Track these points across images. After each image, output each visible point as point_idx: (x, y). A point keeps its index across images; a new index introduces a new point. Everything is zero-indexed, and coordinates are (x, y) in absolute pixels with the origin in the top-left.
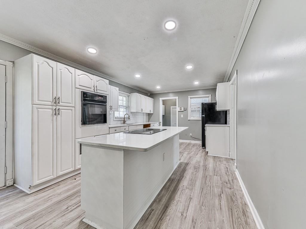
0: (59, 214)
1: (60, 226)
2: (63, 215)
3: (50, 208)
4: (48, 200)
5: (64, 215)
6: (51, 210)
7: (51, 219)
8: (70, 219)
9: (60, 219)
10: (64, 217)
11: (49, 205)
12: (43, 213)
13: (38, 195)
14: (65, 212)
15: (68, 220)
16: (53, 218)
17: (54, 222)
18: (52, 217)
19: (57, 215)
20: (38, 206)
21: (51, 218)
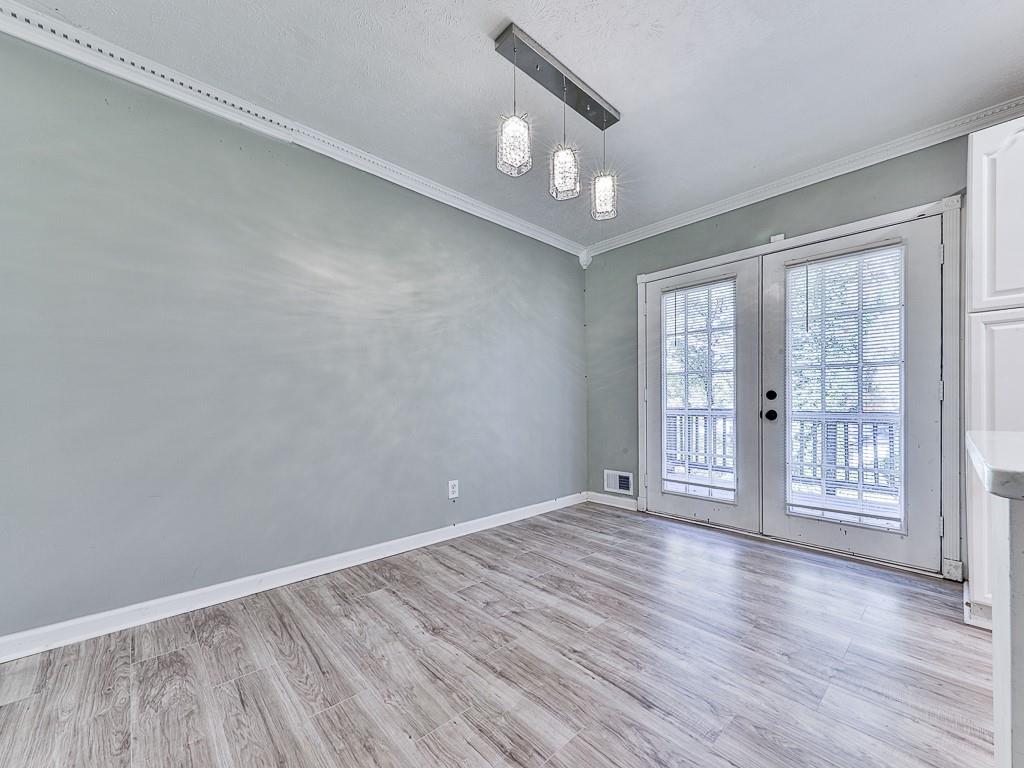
0: (953, 722)
1: (910, 742)
2: (960, 734)
3: (954, 688)
4: (981, 671)
5: (963, 739)
6: (951, 695)
7: (917, 708)
8: (955, 762)
9: (935, 734)
10: (952, 742)
11: (967, 681)
12: (924, 682)
13: (979, 641)
14: (980, 738)
15: (951, 759)
16: (922, 711)
17: (914, 719)
18: (927, 708)
19: (941, 718)
20: (938, 659)
21: (921, 706)
